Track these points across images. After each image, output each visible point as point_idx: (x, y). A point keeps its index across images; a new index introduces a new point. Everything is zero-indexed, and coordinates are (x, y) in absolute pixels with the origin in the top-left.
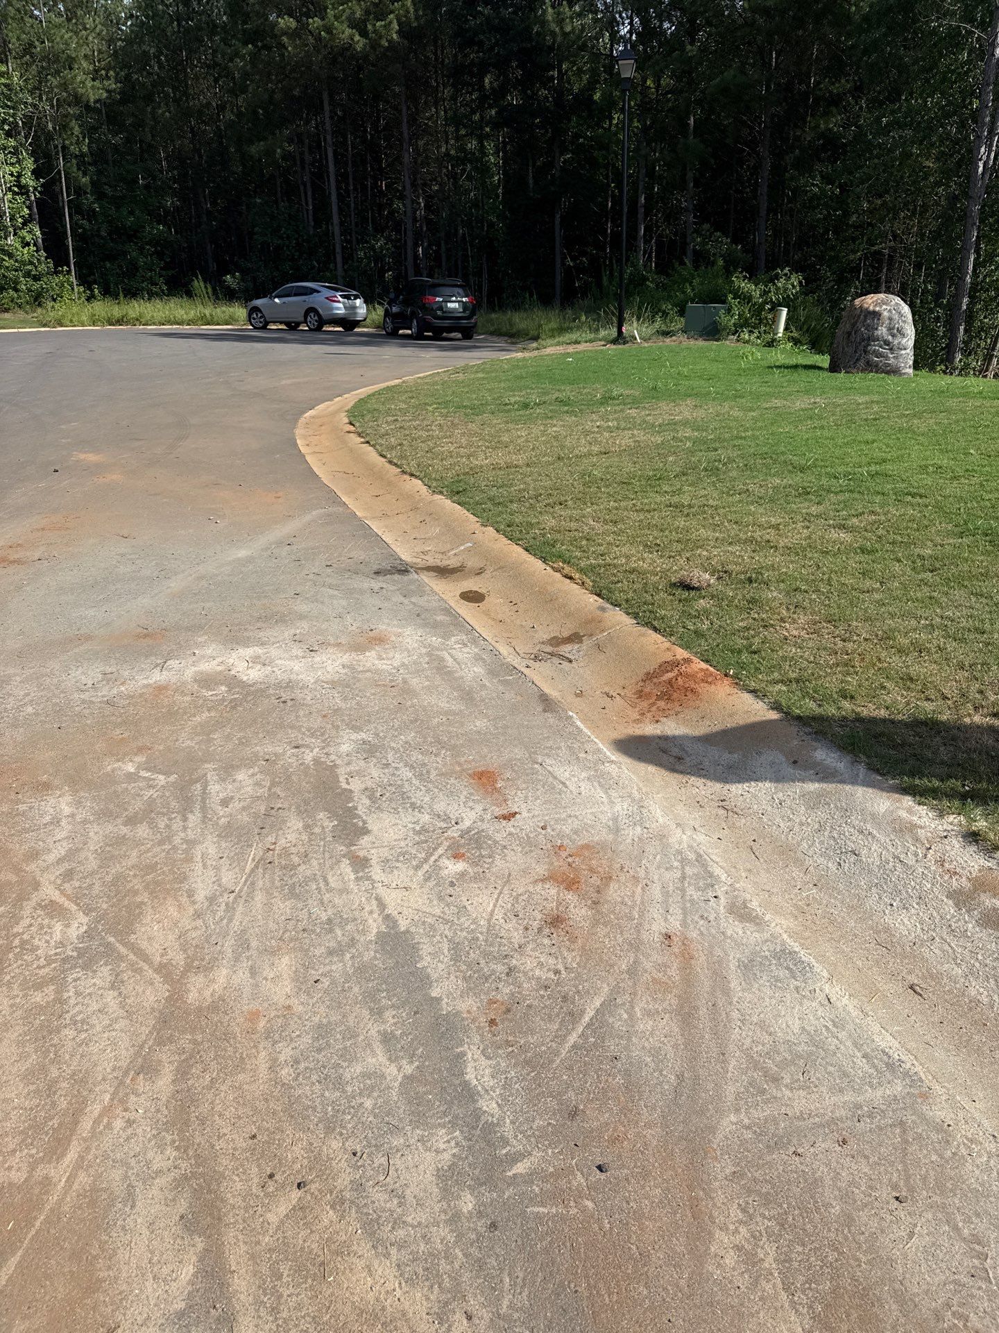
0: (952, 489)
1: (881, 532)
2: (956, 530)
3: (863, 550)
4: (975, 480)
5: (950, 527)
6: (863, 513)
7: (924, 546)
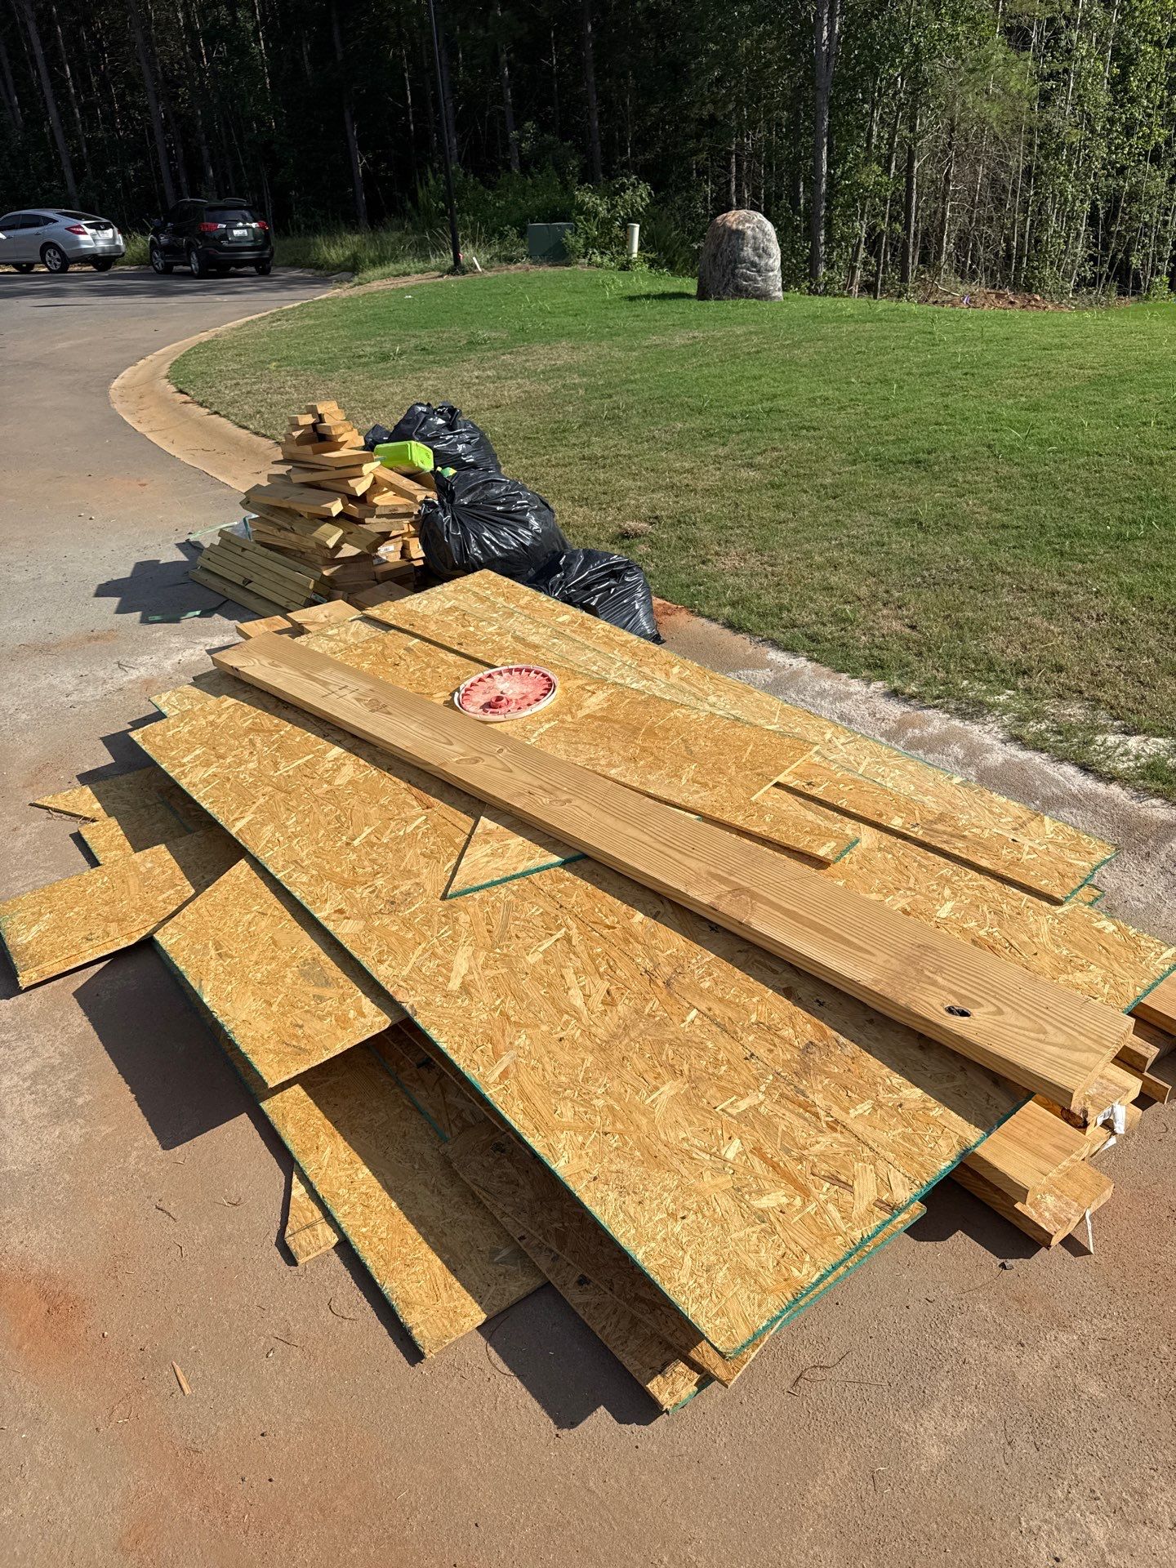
0: (841, 419)
1: (784, 467)
2: (850, 458)
3: (773, 486)
4: (860, 409)
5: (844, 455)
6: (765, 451)
7: (824, 476)
